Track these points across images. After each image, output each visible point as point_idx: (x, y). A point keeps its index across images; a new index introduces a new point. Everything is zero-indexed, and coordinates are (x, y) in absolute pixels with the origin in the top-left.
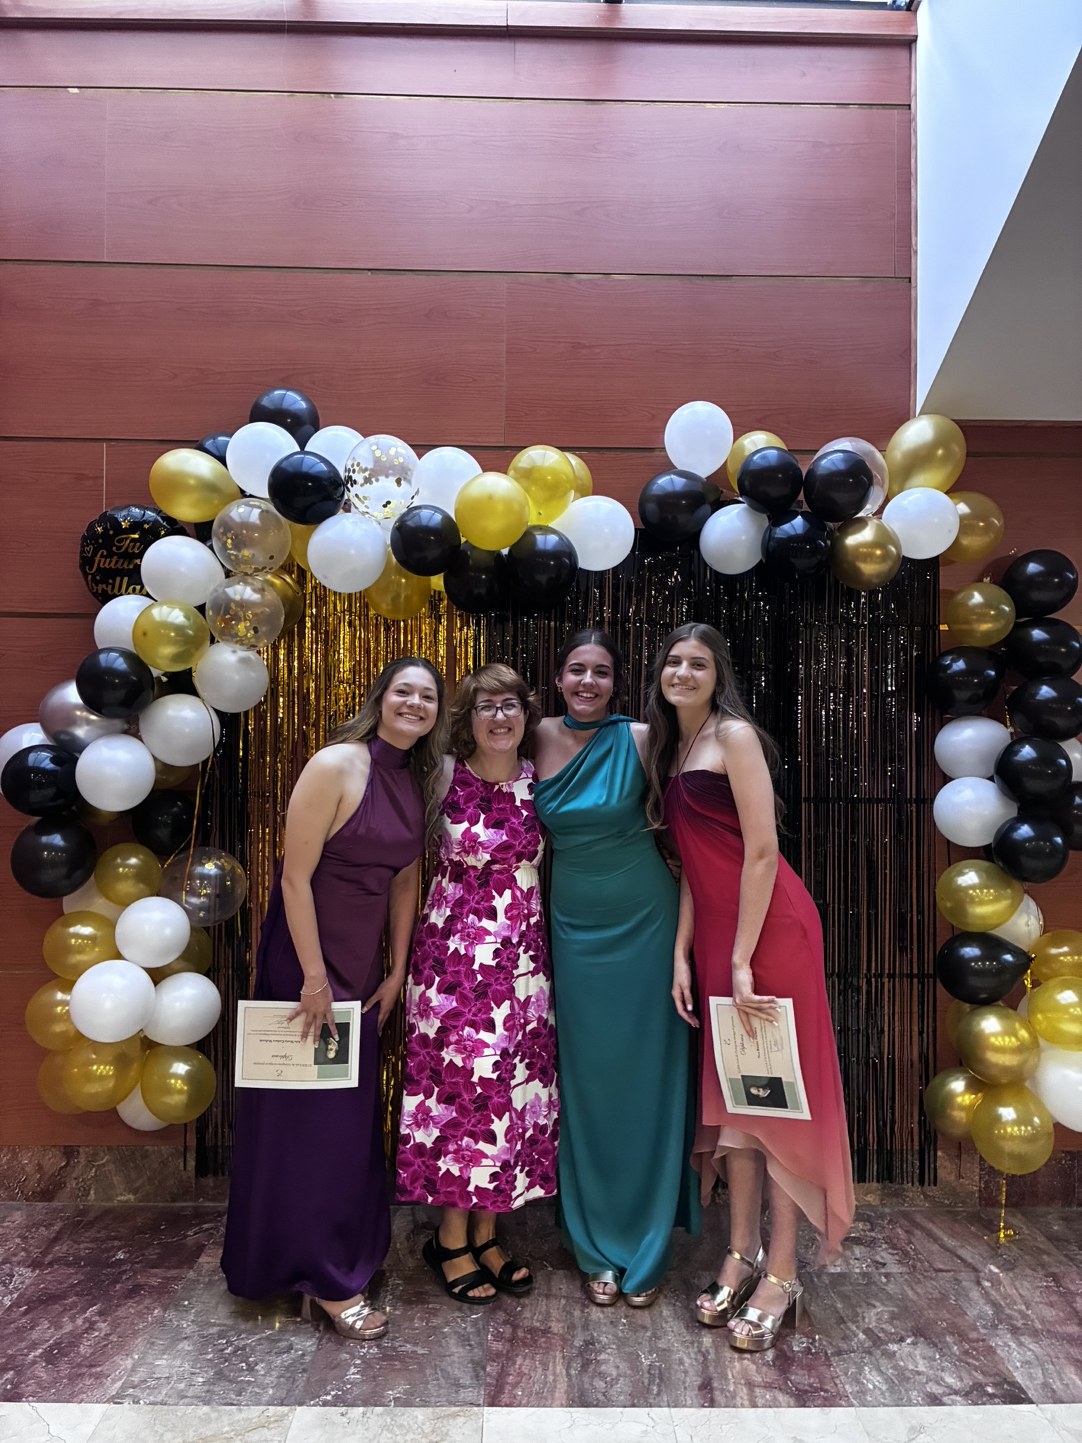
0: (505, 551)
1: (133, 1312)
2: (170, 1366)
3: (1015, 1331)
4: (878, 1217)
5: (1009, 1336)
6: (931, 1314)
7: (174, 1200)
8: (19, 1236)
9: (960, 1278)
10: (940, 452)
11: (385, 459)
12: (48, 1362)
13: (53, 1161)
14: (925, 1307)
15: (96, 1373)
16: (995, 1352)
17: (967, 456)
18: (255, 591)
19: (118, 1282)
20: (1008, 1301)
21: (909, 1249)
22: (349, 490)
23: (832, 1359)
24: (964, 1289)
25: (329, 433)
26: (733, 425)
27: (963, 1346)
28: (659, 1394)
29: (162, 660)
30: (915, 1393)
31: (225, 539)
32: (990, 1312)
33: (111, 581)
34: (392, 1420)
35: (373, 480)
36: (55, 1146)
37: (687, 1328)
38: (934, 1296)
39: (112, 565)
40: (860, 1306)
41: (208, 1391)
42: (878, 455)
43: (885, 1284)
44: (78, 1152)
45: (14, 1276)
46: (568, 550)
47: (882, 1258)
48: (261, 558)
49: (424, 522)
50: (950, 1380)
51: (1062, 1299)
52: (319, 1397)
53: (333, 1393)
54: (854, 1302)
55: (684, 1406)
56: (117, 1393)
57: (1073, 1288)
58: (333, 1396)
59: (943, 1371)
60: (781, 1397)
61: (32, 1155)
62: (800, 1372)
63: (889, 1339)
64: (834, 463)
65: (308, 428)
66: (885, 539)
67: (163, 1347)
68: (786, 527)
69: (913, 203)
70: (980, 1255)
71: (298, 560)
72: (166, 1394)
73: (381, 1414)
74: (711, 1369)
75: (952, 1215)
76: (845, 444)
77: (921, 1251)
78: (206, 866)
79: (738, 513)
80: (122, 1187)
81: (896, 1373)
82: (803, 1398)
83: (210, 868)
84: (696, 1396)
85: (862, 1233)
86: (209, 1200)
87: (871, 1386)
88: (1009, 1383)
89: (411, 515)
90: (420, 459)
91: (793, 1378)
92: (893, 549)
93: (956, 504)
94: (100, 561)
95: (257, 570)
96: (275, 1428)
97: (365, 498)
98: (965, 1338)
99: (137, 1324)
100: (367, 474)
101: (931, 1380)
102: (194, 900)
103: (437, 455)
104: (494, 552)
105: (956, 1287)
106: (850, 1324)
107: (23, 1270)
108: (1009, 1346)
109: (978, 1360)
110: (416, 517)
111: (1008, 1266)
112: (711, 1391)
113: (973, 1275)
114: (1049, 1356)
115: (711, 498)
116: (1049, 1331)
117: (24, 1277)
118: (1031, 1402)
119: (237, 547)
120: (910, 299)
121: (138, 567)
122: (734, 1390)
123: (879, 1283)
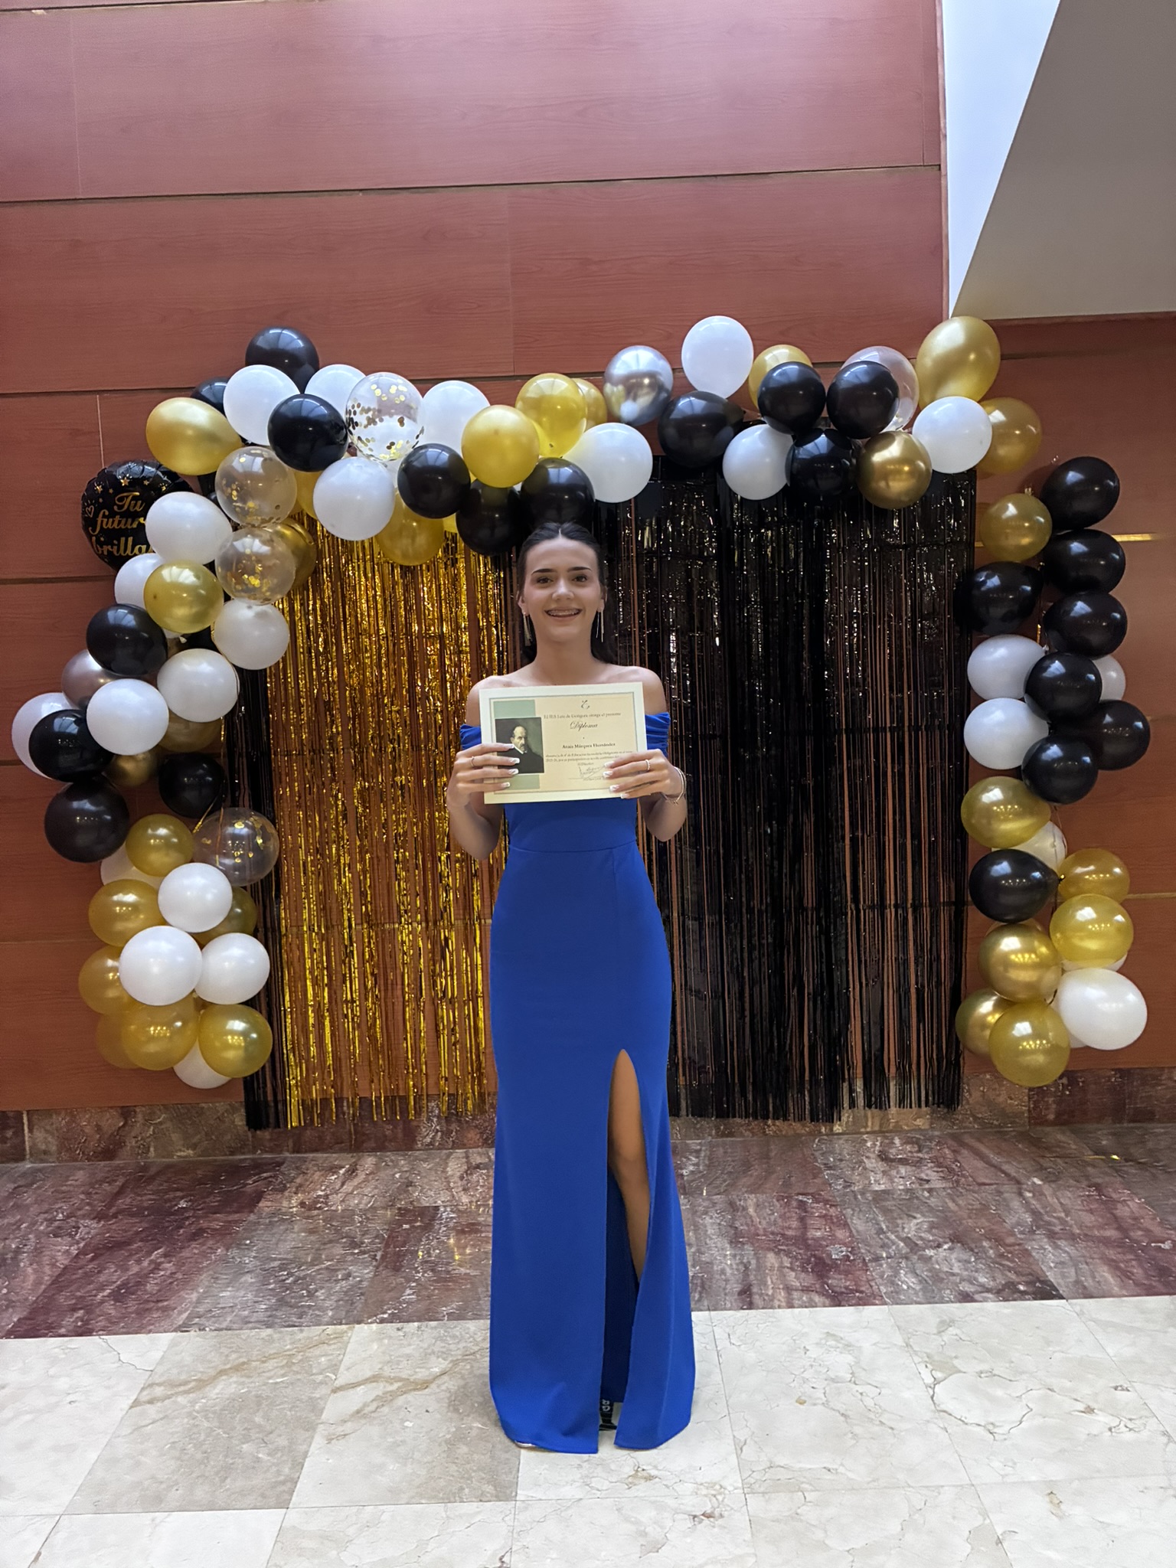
0: (518, 488)
1: (196, 1251)
2: (233, 1297)
3: (1052, 1236)
4: (925, 1140)
5: (1045, 1240)
6: (970, 1222)
7: (232, 1153)
8: (83, 1193)
9: (1002, 1190)
10: (972, 357)
11: (385, 399)
12: (116, 1300)
13: (111, 1121)
14: (966, 1216)
15: (163, 1306)
16: (1030, 1255)
17: (1002, 359)
18: (264, 543)
19: (182, 1228)
20: (1048, 1209)
21: (954, 1166)
22: (351, 433)
23: (869, 1264)
24: (1005, 1200)
25: (329, 373)
26: (753, 339)
27: (999, 1250)
28: (699, 1300)
29: (177, 621)
30: (948, 1292)
31: (229, 490)
32: (1029, 1220)
33: (115, 542)
34: (445, 1331)
35: (377, 420)
36: (112, 1108)
37: (731, 1242)
38: (975, 1207)
39: (115, 525)
40: (901, 1218)
41: (270, 1316)
42: (908, 365)
43: (928, 1198)
44: (135, 1112)
45: (79, 1228)
46: (583, 484)
47: (927, 1175)
48: (268, 509)
49: (431, 462)
50: (982, 1280)
51: (1102, 1207)
52: (376, 1316)
53: (389, 1312)
54: (895, 1215)
55: (725, 1309)
56: (184, 1323)
57: (1115, 1196)
58: (389, 1314)
59: (976, 1272)
60: (817, 1298)
61: (90, 1117)
62: (836, 1276)
63: (926, 1245)
64: (857, 377)
65: (307, 367)
66: (913, 453)
67: (227, 1281)
68: (810, 446)
69: (940, 81)
70: (1024, 1169)
71: (307, 510)
72: (231, 1321)
73: (435, 1328)
74: (752, 1277)
75: (1001, 1134)
76: (872, 354)
77: (967, 1168)
78: (236, 825)
79: (761, 435)
80: (182, 1142)
81: (929, 1274)
82: (837, 1299)
83: (240, 828)
84: (735, 1300)
85: (909, 1154)
86: (267, 1152)
87: (905, 1287)
88: (1041, 1282)
89: (417, 455)
90: (423, 396)
91: (830, 1282)
92: (922, 465)
93: (989, 413)
94: (102, 521)
95: (264, 521)
96: (334, 1344)
97: (368, 440)
98: (1001, 1243)
99: (202, 1263)
100: (370, 414)
101: (964, 1280)
102: (228, 861)
103: (442, 389)
104: (506, 489)
105: (997, 1198)
106: (889, 1234)
107: (88, 1222)
108: (1045, 1249)
109: (1013, 1261)
110: (422, 458)
111: (1051, 1178)
112: (750, 1295)
113: (1015, 1186)
114: (1084, 1257)
115: (734, 419)
116: (1086, 1235)
117: (90, 1228)
118: (1061, 1297)
119: (243, 498)
120: (940, 188)
121: (142, 527)
122: (773, 1294)
123: (921, 1198)
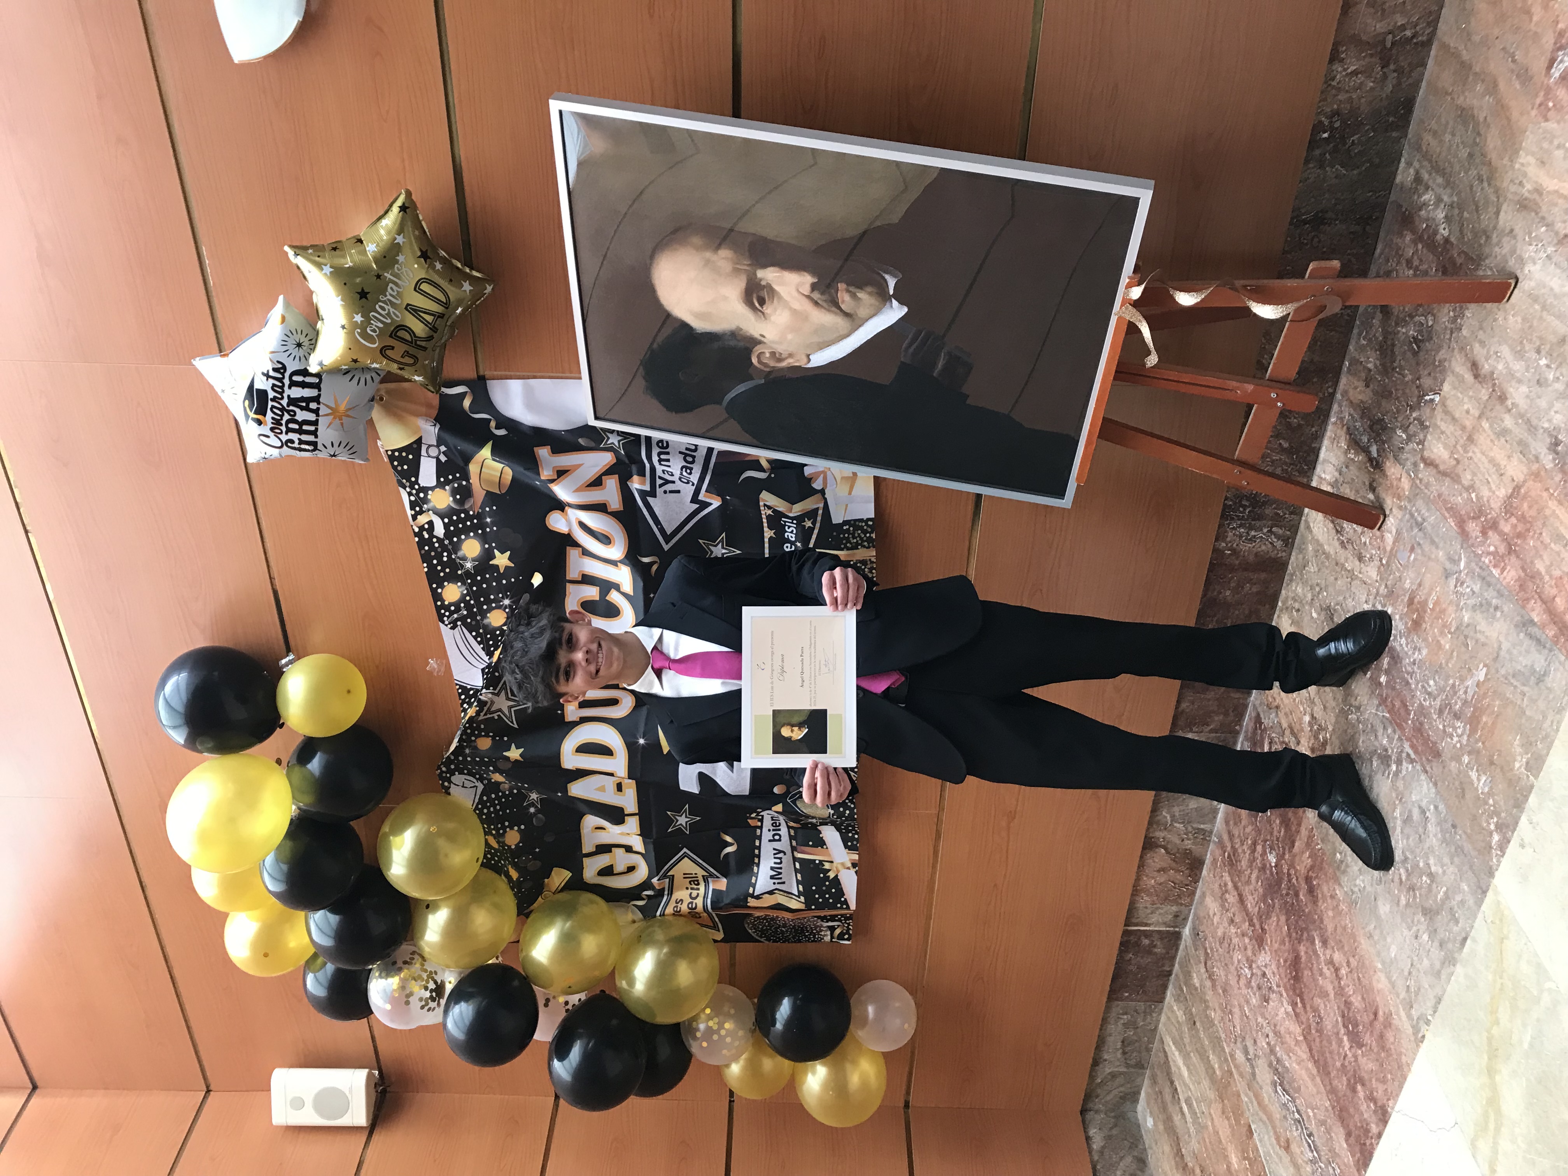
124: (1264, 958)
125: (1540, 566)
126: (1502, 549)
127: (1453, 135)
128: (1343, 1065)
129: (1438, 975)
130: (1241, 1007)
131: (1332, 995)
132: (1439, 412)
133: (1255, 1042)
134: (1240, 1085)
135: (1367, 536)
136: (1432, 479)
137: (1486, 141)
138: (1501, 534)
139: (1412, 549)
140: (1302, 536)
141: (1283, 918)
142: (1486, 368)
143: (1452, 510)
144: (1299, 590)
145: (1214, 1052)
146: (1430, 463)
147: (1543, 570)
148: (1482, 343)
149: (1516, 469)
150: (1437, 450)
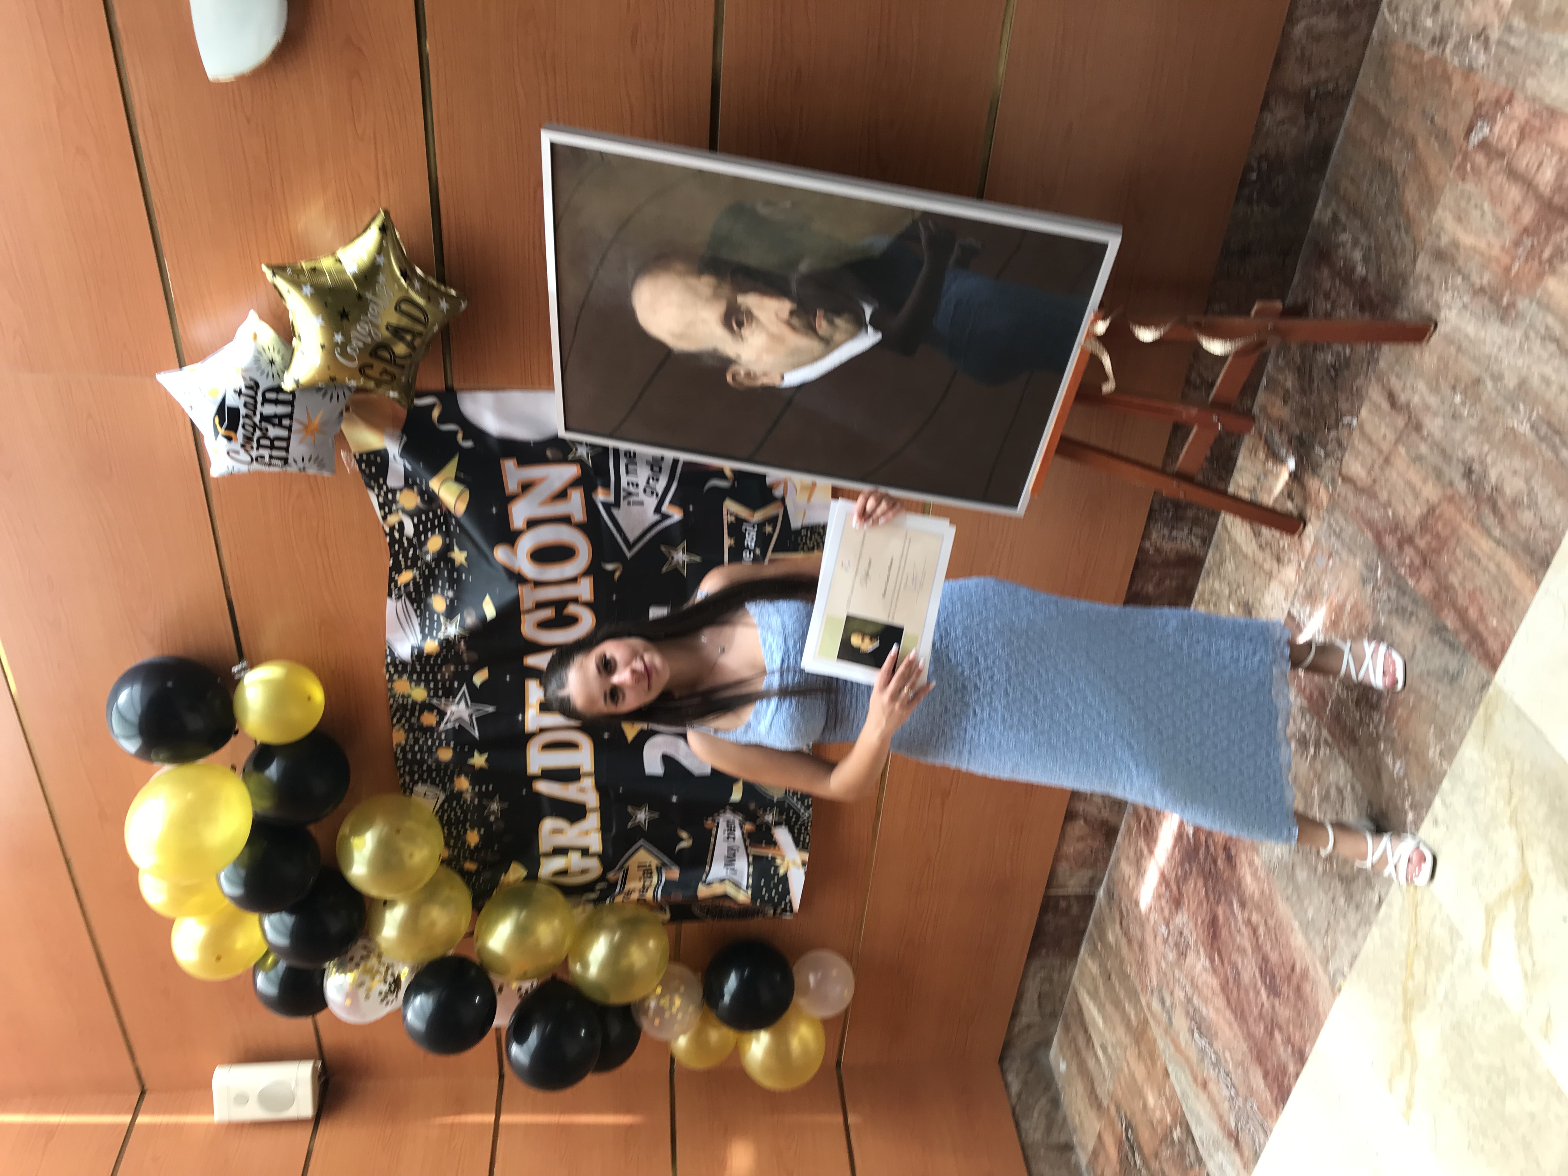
124: (1181, 919)
125: (1454, 579)
126: (1417, 561)
127: (1371, 182)
128: (1260, 1014)
129: (1355, 934)
130: (1158, 964)
131: (1250, 952)
132: (1356, 434)
133: (1172, 993)
134: (1156, 1031)
135: (1285, 541)
136: (1350, 495)
137: (1404, 192)
138: (1417, 549)
139: (1330, 556)
140: (1219, 535)
141: (1200, 883)
142: (1403, 398)
143: (1370, 524)
144: (1217, 585)
145: (1130, 1001)
146: (1347, 480)
147: (1457, 585)
148: (1398, 376)
149: (1430, 492)
150: (1355, 468)
